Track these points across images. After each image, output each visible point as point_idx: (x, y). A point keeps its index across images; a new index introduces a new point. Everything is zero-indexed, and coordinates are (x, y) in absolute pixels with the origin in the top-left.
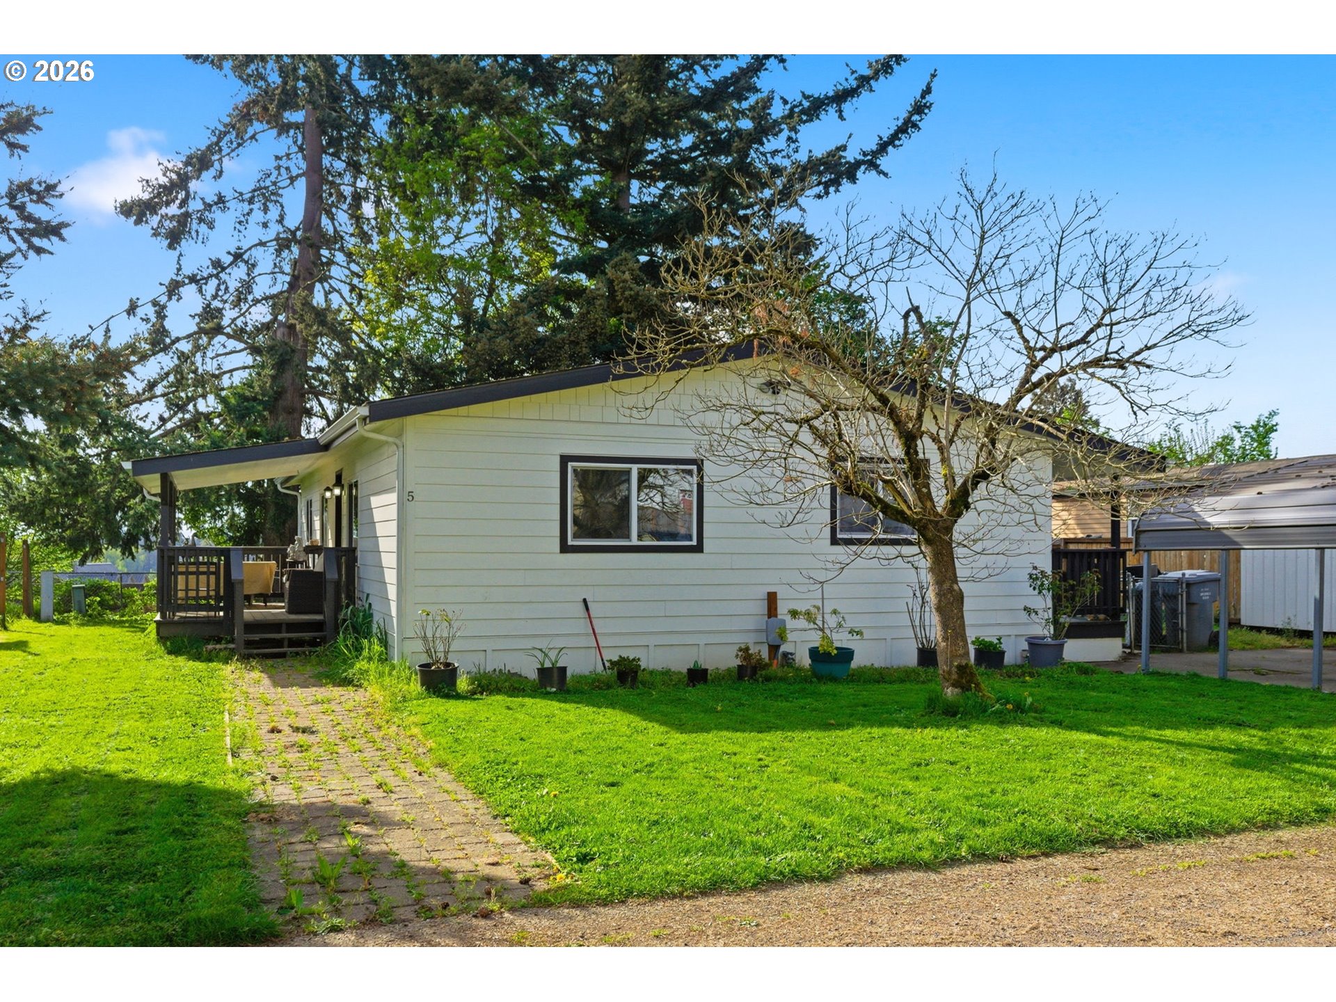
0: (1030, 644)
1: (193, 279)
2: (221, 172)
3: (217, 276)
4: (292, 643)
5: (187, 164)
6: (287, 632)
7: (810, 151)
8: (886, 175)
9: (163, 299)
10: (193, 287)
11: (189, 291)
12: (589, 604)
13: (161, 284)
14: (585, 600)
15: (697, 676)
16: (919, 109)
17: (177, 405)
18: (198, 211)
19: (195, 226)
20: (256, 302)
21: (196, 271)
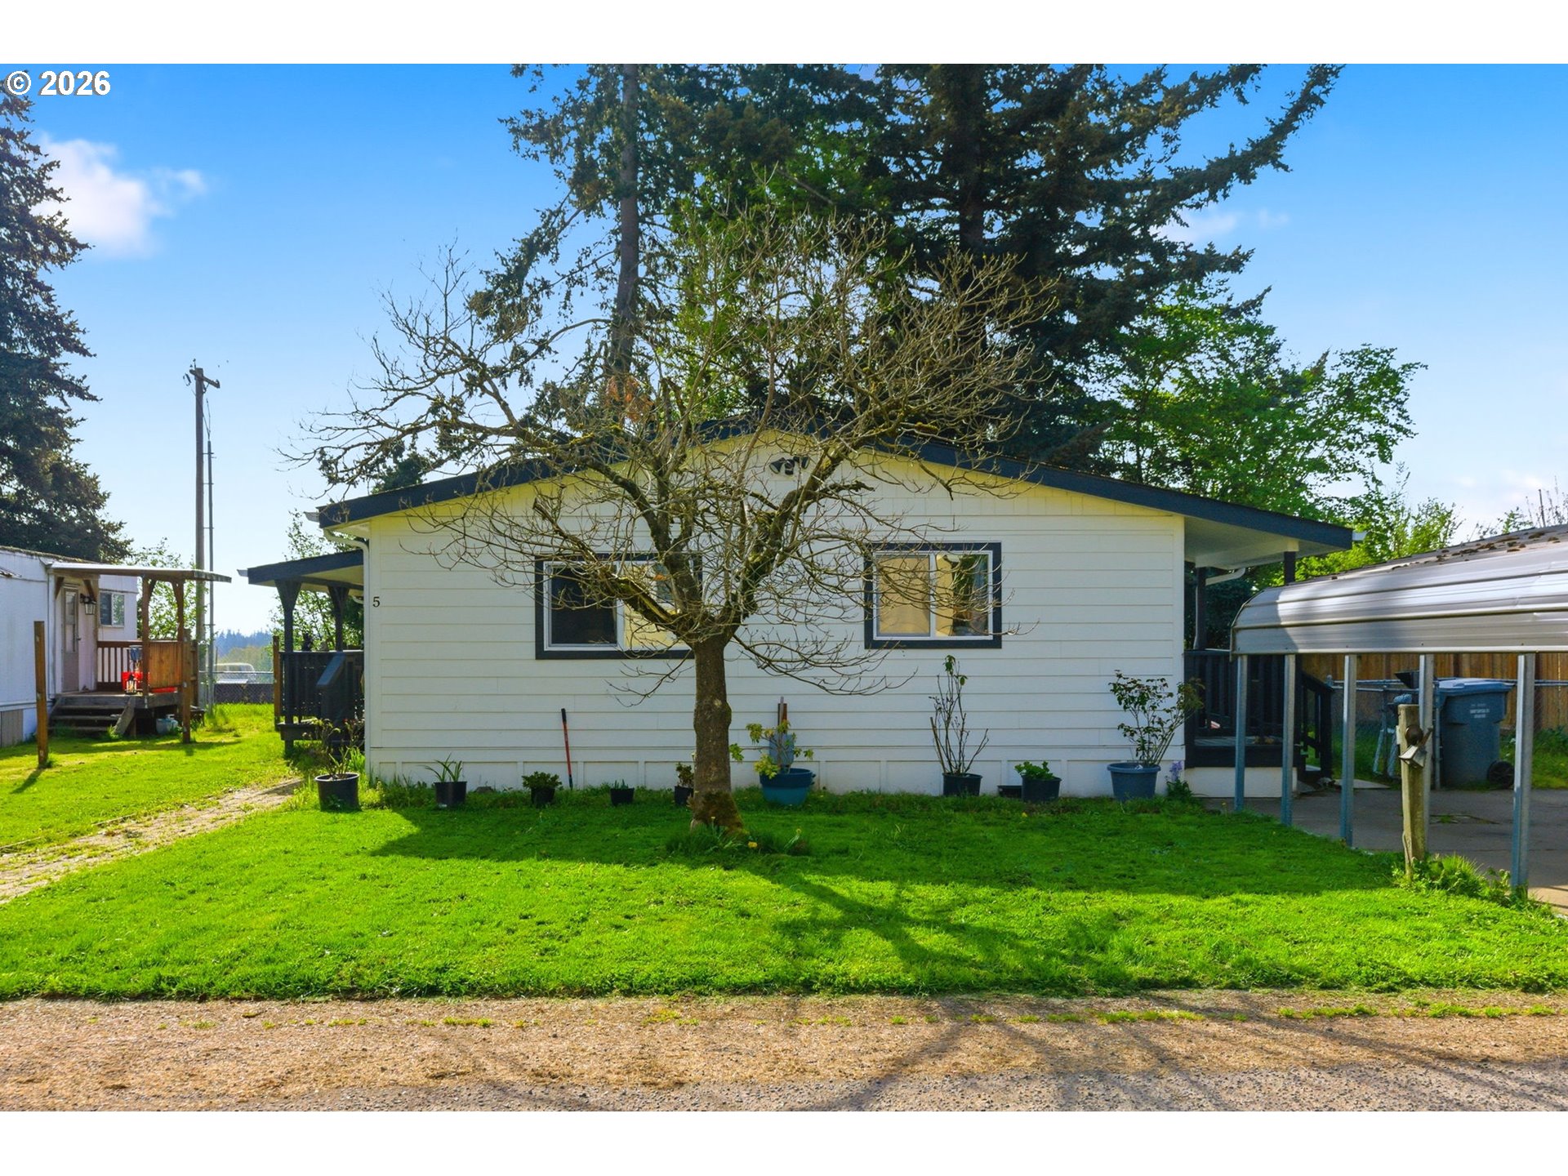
0: (1115, 774)
7: (1232, 146)
8: (1286, 168)
12: (568, 716)
14: (563, 711)
15: (621, 796)
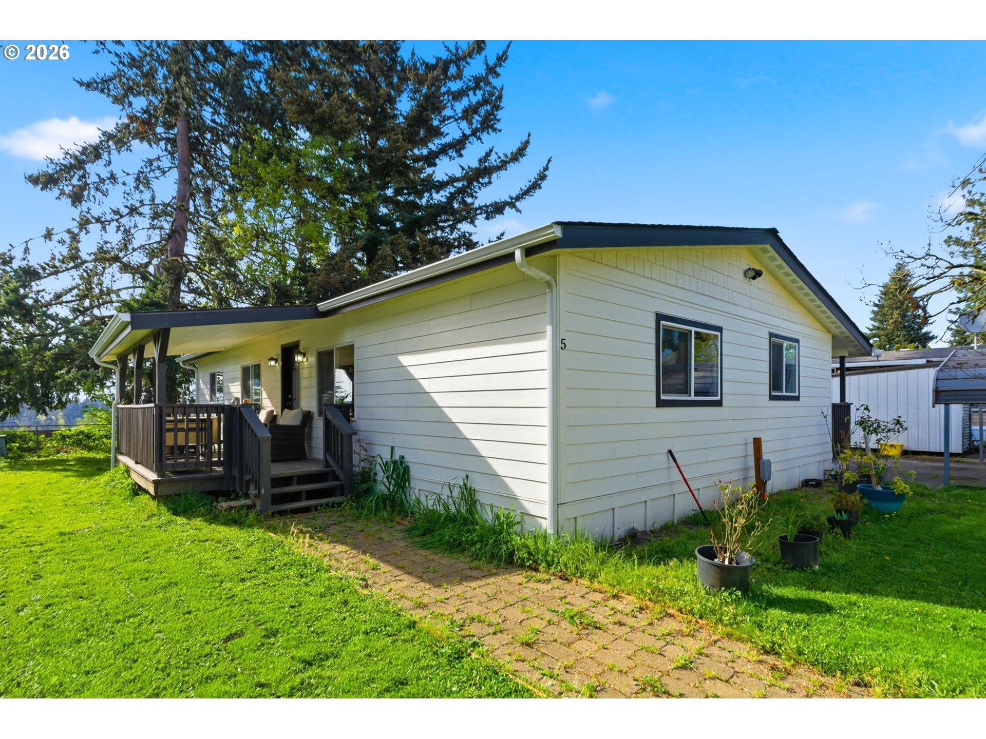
1: (98, 220)
2: (110, 162)
3: (117, 220)
4: (311, 495)
5: (82, 153)
6: (298, 484)
8: (520, 211)
9: (76, 231)
10: (99, 225)
11: (95, 228)
13: (73, 219)
14: (670, 452)
16: (542, 177)
17: (79, 311)
18: (94, 183)
19: (93, 192)
20: (134, 250)
21: (101, 215)
